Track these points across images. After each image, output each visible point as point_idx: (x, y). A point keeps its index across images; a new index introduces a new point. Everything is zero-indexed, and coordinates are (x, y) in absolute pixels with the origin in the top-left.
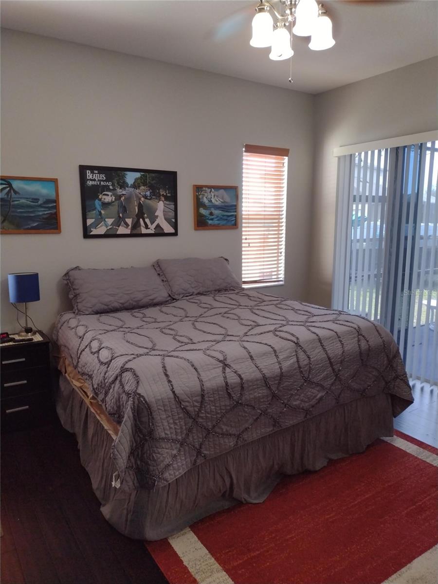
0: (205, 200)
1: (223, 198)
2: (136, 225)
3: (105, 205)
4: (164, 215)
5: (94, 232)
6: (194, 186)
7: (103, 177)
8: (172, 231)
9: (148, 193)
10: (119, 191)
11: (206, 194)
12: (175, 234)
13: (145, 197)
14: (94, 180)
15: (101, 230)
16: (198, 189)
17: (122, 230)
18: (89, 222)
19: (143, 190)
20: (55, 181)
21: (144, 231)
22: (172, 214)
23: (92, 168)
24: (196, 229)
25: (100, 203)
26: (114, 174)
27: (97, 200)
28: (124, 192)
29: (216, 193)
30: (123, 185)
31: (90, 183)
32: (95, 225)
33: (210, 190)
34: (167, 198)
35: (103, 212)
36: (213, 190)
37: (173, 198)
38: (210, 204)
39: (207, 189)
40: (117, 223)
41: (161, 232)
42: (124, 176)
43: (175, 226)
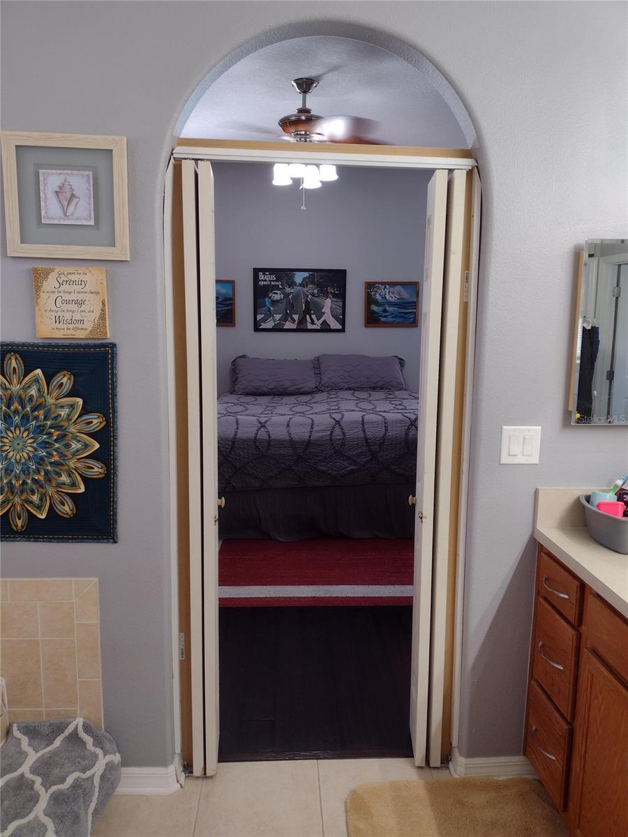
0: (378, 297)
1: (400, 295)
2: (302, 321)
3: (274, 302)
4: (331, 312)
5: (263, 326)
6: (366, 282)
7: (273, 277)
8: (339, 327)
9: (316, 291)
10: (288, 290)
11: (379, 291)
12: (343, 330)
13: (313, 295)
14: (266, 281)
15: (270, 325)
16: (370, 286)
17: (288, 325)
18: (259, 317)
19: (311, 289)
20: (232, 283)
21: (310, 326)
22: (340, 311)
23: (264, 270)
24: (366, 326)
25: (270, 300)
26: (284, 275)
27: (267, 299)
28: (292, 291)
29: (391, 289)
30: (292, 284)
31: (262, 283)
32: (264, 320)
33: (383, 287)
34: (334, 295)
35: (271, 309)
36: (387, 286)
37: (341, 295)
38: (384, 300)
39: (380, 286)
40: (284, 319)
41: (328, 328)
42: (293, 276)
43: (343, 322)
